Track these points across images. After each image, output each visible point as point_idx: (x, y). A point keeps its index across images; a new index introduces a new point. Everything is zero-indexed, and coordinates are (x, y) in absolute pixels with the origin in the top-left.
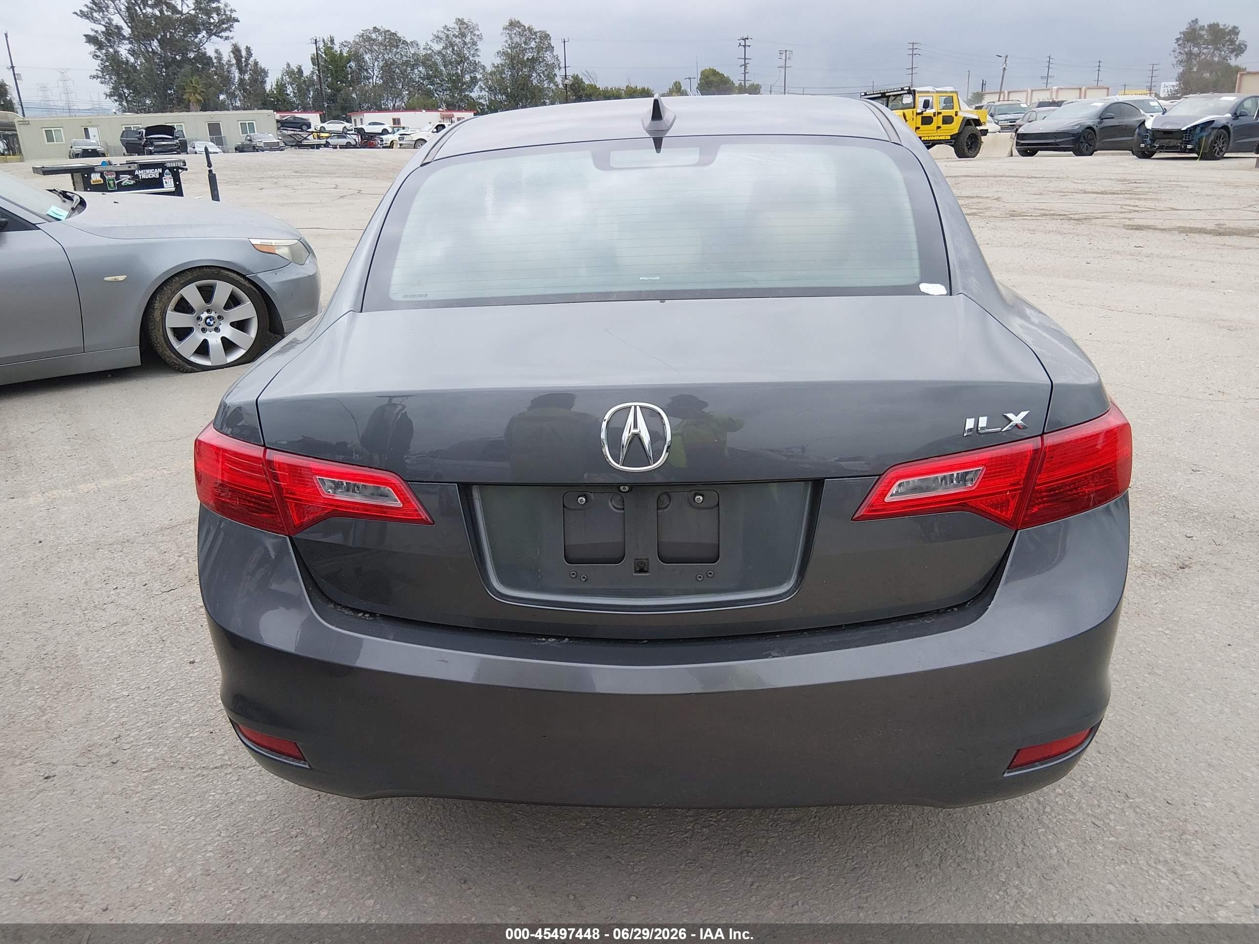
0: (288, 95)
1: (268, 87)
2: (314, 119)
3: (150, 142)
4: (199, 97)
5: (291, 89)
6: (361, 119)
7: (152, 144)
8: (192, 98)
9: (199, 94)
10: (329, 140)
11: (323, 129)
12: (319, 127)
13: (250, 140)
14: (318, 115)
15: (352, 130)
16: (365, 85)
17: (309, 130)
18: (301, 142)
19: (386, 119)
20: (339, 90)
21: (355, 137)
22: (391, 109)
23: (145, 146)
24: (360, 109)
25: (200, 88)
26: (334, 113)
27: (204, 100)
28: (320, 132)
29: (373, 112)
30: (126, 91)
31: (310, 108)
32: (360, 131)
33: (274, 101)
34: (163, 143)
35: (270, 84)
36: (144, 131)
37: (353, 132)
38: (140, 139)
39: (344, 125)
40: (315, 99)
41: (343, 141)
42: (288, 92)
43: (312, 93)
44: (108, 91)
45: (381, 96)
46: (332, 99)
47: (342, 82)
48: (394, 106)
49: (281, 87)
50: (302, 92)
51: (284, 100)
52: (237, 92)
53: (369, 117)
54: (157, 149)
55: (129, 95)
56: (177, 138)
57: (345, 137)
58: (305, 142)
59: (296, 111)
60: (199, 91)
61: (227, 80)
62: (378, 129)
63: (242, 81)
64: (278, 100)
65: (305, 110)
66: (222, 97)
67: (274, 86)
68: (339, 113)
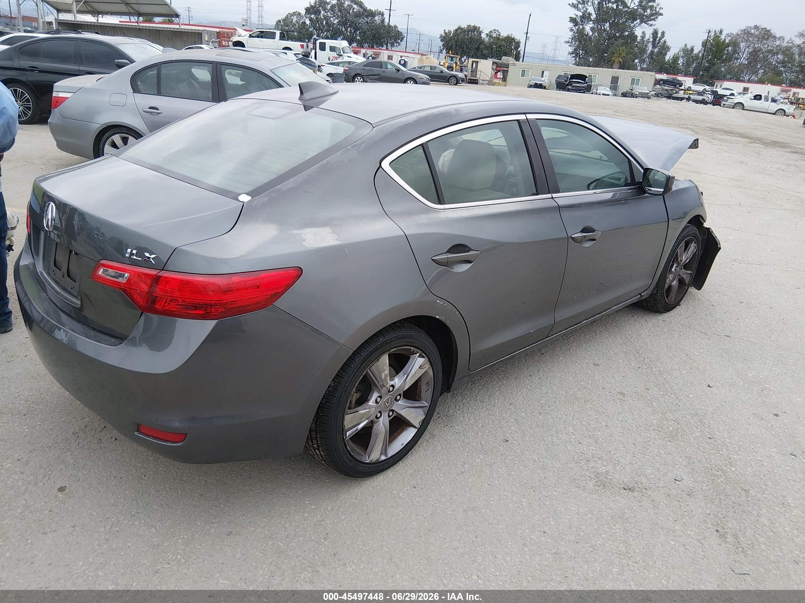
0: (679, 64)
1: (667, 58)
2: (688, 82)
3: (570, 84)
4: (621, 60)
5: (682, 60)
6: (721, 85)
7: (571, 85)
8: (617, 60)
9: (622, 58)
10: (691, 96)
11: (689, 89)
12: (687, 87)
13: (632, 90)
14: (693, 79)
15: (709, 91)
16: (733, 63)
17: (680, 88)
18: (672, 95)
19: (738, 87)
20: (714, 65)
21: (709, 96)
22: (746, 80)
23: (567, 85)
24: (724, 79)
25: (624, 54)
26: (705, 79)
27: (623, 62)
28: (687, 90)
29: (732, 81)
30: (581, 52)
31: (690, 74)
32: (714, 93)
33: (668, 67)
34: (577, 85)
35: (669, 56)
36: (570, 76)
37: (709, 93)
38: (566, 81)
39: (704, 88)
40: (695, 69)
41: (700, 98)
42: (679, 63)
43: (694, 65)
44: (571, 51)
45: (743, 72)
46: (707, 70)
47: (718, 59)
48: (749, 79)
49: (675, 59)
50: (688, 64)
51: (675, 67)
52: (647, 59)
53: (726, 84)
54: (573, 88)
55: (581, 54)
56: (587, 83)
57: (702, 95)
58: (675, 95)
59: (680, 75)
60: (622, 56)
61: (643, 51)
62: (728, 93)
63: (652, 52)
64: (671, 67)
65: (686, 75)
66: (636, 61)
67: (671, 57)
68: (708, 79)
